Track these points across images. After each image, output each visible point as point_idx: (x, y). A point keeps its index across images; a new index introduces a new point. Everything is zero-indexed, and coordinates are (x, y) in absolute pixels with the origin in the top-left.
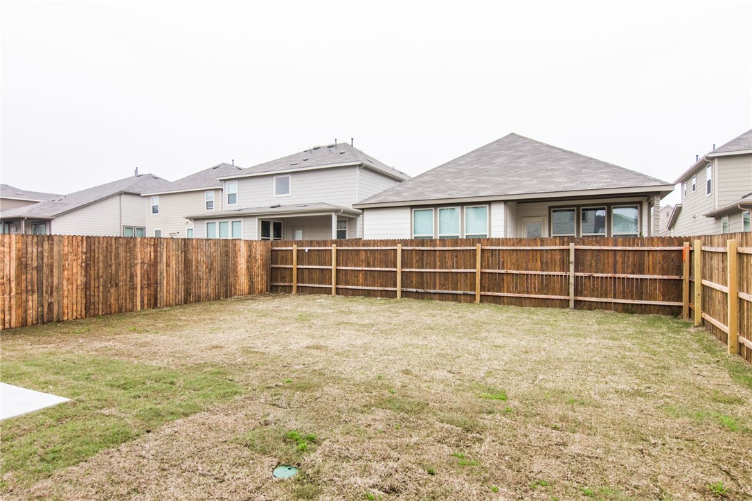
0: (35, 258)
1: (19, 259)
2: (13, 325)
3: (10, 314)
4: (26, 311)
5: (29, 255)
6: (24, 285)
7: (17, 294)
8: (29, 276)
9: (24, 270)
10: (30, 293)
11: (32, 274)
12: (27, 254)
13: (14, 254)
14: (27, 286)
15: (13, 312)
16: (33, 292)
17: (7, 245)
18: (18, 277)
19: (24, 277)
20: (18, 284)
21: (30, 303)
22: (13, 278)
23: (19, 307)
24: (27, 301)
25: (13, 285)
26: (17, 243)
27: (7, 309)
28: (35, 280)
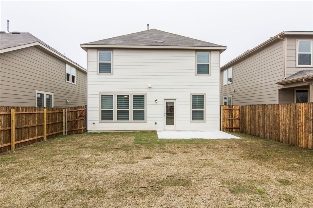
0: (311, 115)
1: (305, 115)
2: (303, 146)
3: (302, 141)
4: (308, 141)
5: (309, 113)
6: (307, 128)
7: (305, 132)
8: (309, 124)
9: (307, 121)
10: (309, 132)
11: (310, 123)
12: (308, 112)
13: (304, 112)
14: (308, 129)
15: (303, 140)
16: (310, 133)
17: (302, 108)
18: (305, 124)
19: (307, 124)
20: (305, 127)
21: (309, 137)
22: (303, 124)
23: (305, 138)
24: (308, 136)
25: (303, 127)
26: (305, 107)
27: (301, 138)
28: (312, 126)
